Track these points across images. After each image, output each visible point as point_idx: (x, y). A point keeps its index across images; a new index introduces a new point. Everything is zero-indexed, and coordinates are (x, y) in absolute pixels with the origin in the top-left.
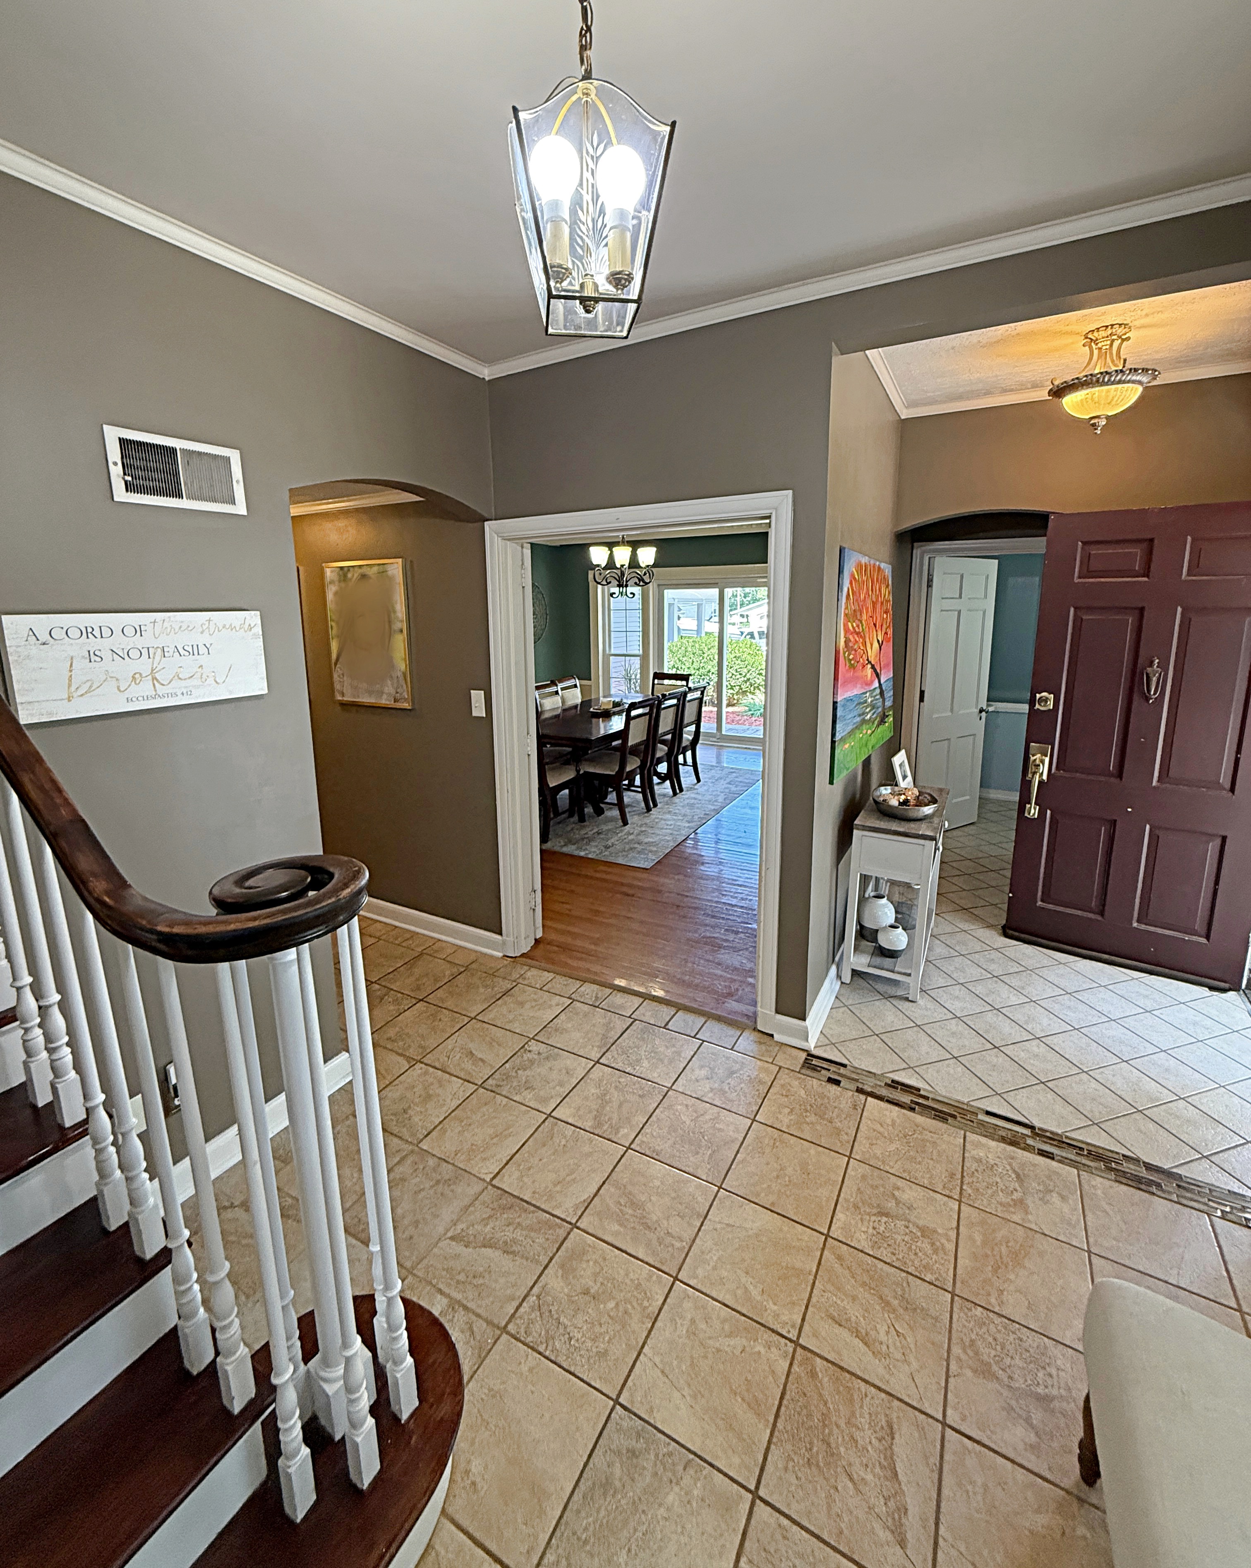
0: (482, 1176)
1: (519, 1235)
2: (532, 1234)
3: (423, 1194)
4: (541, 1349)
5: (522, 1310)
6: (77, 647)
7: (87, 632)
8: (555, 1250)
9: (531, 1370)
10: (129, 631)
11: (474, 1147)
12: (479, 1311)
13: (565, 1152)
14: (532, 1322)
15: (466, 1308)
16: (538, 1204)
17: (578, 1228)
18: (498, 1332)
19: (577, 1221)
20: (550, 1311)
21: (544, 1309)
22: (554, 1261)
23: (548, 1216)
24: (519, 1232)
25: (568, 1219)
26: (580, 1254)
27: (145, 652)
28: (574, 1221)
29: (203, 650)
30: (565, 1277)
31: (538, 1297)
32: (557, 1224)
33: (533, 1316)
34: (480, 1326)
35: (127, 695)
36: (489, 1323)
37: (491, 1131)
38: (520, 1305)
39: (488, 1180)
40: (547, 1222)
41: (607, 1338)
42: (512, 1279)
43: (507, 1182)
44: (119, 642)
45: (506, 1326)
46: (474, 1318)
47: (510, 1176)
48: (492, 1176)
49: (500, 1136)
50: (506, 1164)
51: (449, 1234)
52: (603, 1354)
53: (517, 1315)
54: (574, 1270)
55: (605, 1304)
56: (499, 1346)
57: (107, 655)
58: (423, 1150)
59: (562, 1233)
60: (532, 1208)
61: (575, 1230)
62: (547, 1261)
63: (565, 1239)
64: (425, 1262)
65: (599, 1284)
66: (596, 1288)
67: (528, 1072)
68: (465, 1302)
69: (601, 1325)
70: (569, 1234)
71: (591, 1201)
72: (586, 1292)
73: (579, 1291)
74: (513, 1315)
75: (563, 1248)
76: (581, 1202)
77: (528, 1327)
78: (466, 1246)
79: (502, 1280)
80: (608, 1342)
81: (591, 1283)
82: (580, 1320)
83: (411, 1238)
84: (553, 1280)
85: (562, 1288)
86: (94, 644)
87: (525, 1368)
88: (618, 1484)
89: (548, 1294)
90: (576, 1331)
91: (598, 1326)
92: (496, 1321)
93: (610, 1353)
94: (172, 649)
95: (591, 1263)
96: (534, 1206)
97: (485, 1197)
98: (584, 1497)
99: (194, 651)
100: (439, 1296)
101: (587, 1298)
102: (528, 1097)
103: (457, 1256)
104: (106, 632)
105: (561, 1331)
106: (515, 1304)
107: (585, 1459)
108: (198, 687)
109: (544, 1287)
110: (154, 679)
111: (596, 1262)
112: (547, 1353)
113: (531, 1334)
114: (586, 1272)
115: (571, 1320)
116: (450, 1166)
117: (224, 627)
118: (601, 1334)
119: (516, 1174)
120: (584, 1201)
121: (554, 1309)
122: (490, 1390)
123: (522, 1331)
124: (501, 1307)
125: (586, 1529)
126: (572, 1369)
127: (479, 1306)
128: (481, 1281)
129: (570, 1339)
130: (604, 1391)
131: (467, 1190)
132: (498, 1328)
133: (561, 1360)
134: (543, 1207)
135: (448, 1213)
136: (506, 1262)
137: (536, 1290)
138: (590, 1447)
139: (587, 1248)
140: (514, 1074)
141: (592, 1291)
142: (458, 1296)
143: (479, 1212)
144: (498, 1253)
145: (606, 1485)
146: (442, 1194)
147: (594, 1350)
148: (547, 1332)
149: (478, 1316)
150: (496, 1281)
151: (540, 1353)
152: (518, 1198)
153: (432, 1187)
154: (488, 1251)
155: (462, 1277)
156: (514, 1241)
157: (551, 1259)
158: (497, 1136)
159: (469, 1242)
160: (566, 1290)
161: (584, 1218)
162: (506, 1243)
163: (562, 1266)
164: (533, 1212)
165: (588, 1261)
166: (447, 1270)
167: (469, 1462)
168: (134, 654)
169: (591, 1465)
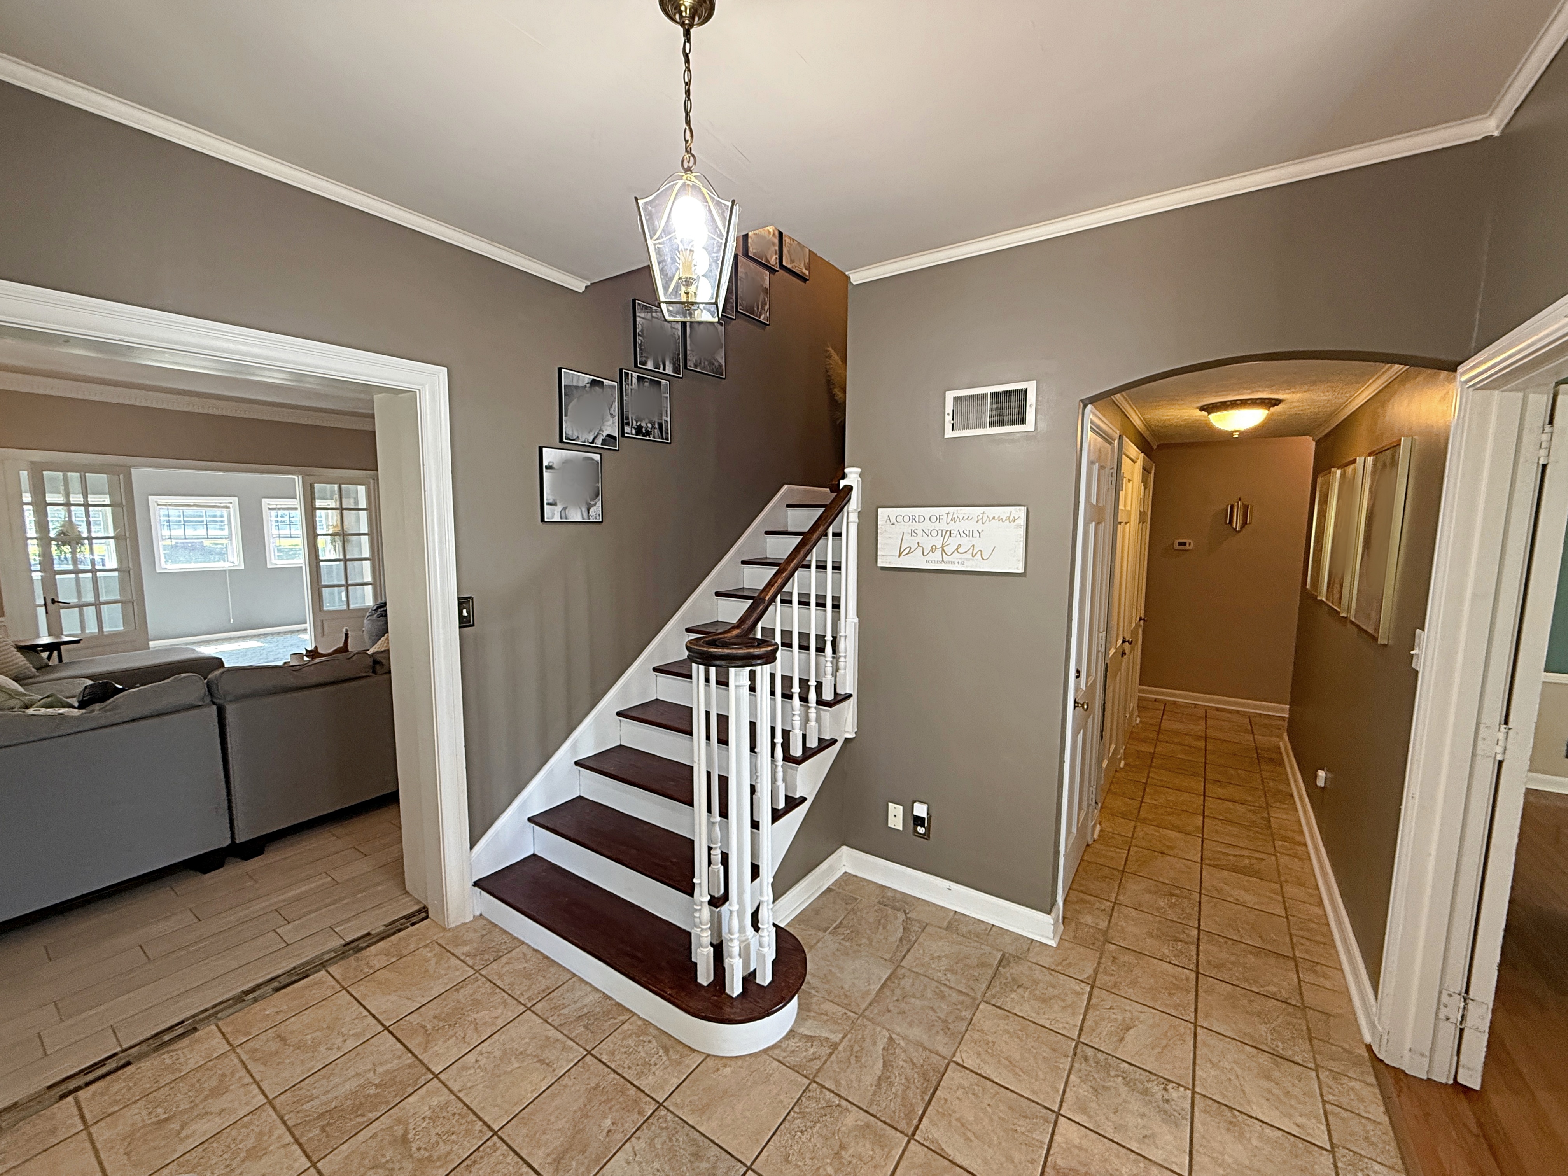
0: (958, 1054)
1: (898, 1088)
2: (899, 1100)
3: (931, 1013)
4: (796, 1109)
5: (828, 1093)
6: (906, 528)
7: (912, 519)
8: (883, 1119)
9: (781, 1102)
10: (934, 519)
11: (991, 1044)
12: (828, 1063)
13: (1005, 1131)
14: (818, 1101)
15: (831, 1054)
16: (932, 1103)
17: (909, 1142)
18: (811, 1077)
19: (916, 1141)
20: (825, 1115)
21: (828, 1110)
22: (872, 1118)
23: (920, 1113)
24: (901, 1088)
25: (918, 1132)
26: (880, 1141)
27: (940, 532)
28: (916, 1137)
29: (976, 534)
30: (857, 1127)
31: (839, 1105)
32: (911, 1120)
33: (822, 1102)
34: (817, 1064)
35: (927, 558)
36: (819, 1070)
37: (1017, 1056)
38: (833, 1092)
39: (954, 1059)
40: (913, 1111)
41: (799, 1163)
42: (855, 1084)
43: (953, 1076)
44: (927, 525)
45: (815, 1082)
46: (824, 1060)
47: (962, 1077)
48: (960, 1061)
49: (1012, 1065)
50: (977, 1073)
51: (894, 1036)
52: (787, 1160)
53: (824, 1090)
54: (864, 1136)
55: (831, 1164)
56: (800, 1078)
57: (920, 532)
58: (978, 1005)
59: (902, 1125)
60: (927, 1098)
61: (906, 1139)
62: (871, 1112)
63: (896, 1129)
64: (868, 1023)
65: (849, 1159)
66: (846, 1156)
67: (1124, 1089)
68: (836, 1052)
69: (812, 1159)
70: (902, 1132)
71: (944, 1157)
72: (842, 1147)
73: (844, 1140)
74: (823, 1087)
75: (885, 1126)
76: (940, 1145)
77: (813, 1097)
78: (884, 1049)
79: (853, 1077)
80: (796, 1165)
81: (851, 1151)
82: (818, 1141)
83: (889, 1011)
84: (853, 1118)
85: (846, 1125)
86: (915, 526)
87: (782, 1097)
88: (697, 1164)
89: (841, 1113)
90: (808, 1136)
91: (810, 1156)
92: (819, 1074)
93: (788, 1166)
94: (956, 532)
95: (871, 1153)
96: (930, 1101)
97: (935, 1059)
98: (695, 1140)
99: (971, 534)
100: (841, 1036)
101: (837, 1148)
102: (1079, 1090)
103: (875, 1043)
104: (922, 519)
105: (808, 1124)
106: (833, 1088)
107: (717, 1141)
108: (968, 560)
109: (847, 1109)
110: (943, 550)
111: (873, 1158)
112: (792, 1113)
113: (809, 1100)
114: (865, 1148)
115: (817, 1132)
116: (964, 1028)
117: (994, 518)
118: (804, 1159)
119: (966, 1084)
120: (943, 1149)
121: (828, 1118)
122: (771, 1075)
123: (811, 1094)
124: (830, 1078)
125: (677, 1140)
126: (778, 1133)
127: (832, 1062)
128: (853, 1061)
129: (802, 1132)
130: (759, 1158)
131: (942, 1045)
132: (815, 1076)
133: (787, 1124)
134: (930, 1108)
135: (916, 1033)
136: (869, 1080)
137: (844, 1103)
138: (723, 1145)
139: (886, 1150)
140: (1113, 1073)
141: (843, 1153)
142: (841, 1048)
143: (918, 1057)
144: (879, 1073)
145: (697, 1156)
146: (933, 1026)
147: (791, 1152)
148: (810, 1113)
149: (825, 1062)
150: (852, 1073)
151: (792, 1108)
152: (938, 1085)
153: (939, 1018)
154: (880, 1064)
155: (856, 1048)
156: (891, 1084)
157: (875, 1116)
158: (1010, 1062)
159: (888, 1050)
160: (844, 1128)
161: (920, 1148)
162: (889, 1077)
163: (868, 1126)
164: (923, 1099)
165: (873, 1150)
166: (863, 1037)
167: (730, 1066)
168: (934, 533)
169: (712, 1144)
